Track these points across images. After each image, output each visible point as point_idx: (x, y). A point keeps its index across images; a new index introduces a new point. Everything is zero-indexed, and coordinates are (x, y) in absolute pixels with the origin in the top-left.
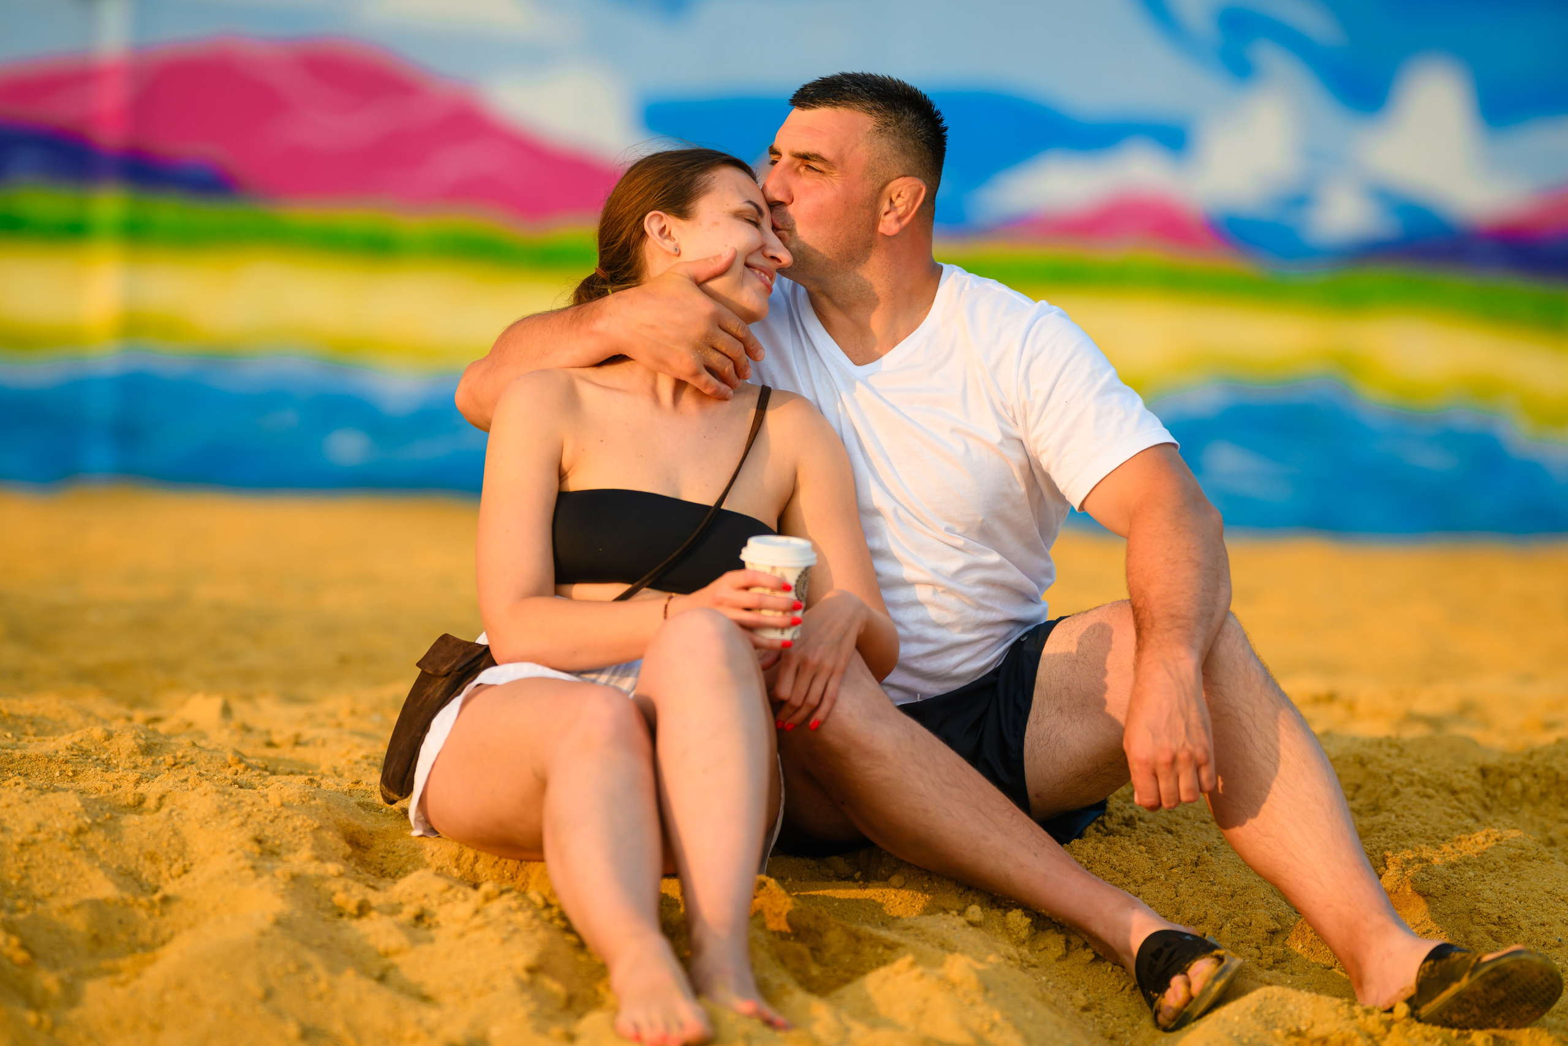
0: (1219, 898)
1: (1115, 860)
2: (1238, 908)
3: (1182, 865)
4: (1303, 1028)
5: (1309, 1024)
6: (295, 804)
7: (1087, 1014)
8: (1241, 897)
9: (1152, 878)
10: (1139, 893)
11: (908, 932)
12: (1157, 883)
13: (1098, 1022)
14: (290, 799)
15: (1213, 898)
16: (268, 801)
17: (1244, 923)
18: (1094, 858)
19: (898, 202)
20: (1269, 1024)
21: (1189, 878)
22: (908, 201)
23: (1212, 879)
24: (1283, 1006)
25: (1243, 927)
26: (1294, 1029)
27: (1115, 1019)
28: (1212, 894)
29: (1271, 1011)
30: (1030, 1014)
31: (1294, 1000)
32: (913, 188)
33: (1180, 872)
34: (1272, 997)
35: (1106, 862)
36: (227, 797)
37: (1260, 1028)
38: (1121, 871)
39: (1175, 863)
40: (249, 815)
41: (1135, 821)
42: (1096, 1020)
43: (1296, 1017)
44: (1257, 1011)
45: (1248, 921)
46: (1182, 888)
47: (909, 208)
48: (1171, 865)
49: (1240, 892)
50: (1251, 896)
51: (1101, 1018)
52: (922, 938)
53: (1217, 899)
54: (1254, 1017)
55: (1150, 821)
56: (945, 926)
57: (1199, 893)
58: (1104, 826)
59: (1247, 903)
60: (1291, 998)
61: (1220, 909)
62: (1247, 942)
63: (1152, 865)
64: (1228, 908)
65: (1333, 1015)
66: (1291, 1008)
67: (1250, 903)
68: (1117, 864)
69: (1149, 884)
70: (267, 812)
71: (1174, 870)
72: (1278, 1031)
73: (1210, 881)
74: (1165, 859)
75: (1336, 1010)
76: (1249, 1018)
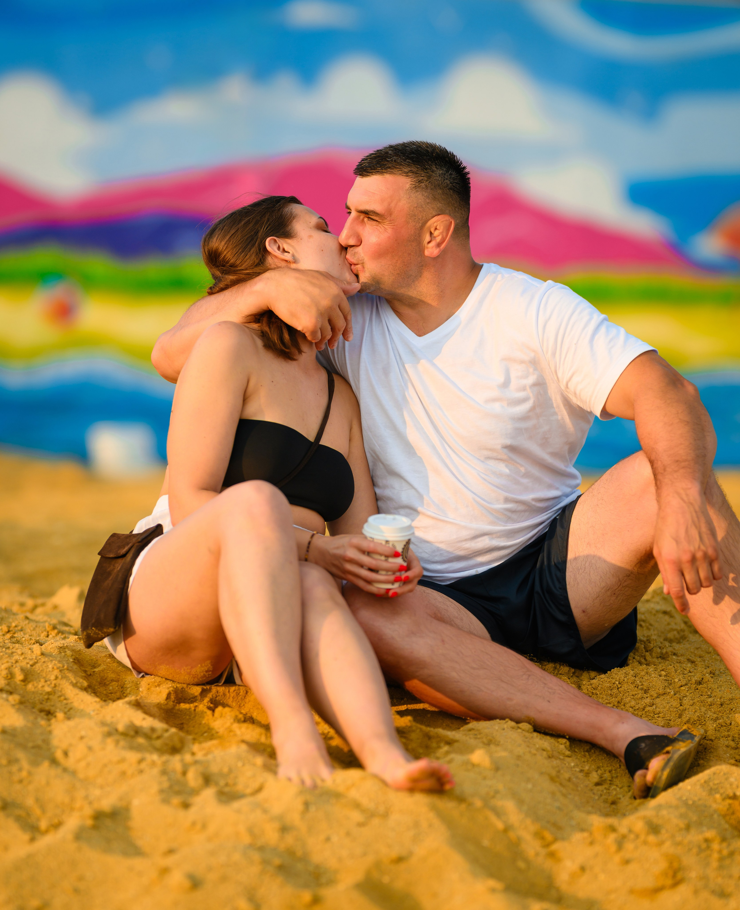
0: (712, 707)
1: (638, 682)
2: (725, 713)
3: (689, 685)
4: (738, 794)
6: (54, 654)
7: (600, 788)
8: (728, 706)
9: (664, 694)
10: (653, 704)
11: (470, 733)
12: (668, 697)
14: (52, 650)
15: (708, 707)
16: (33, 652)
17: (726, 723)
18: (624, 680)
19: (436, 233)
20: (712, 791)
21: (692, 693)
22: (443, 232)
23: (709, 693)
24: (727, 779)
25: (725, 726)
26: (731, 794)
27: (618, 789)
28: (707, 704)
29: (716, 782)
30: (530, 786)
31: (736, 774)
32: (444, 222)
33: (687, 689)
34: (719, 773)
35: (632, 683)
36: (4, 649)
37: (704, 794)
38: (642, 689)
39: (683, 683)
40: (17, 662)
41: (669, 656)
42: (605, 791)
43: (734, 786)
44: (705, 782)
45: (729, 722)
46: (686, 701)
47: (444, 236)
48: (680, 684)
49: (728, 702)
50: (736, 705)
51: (609, 789)
52: (479, 736)
53: (711, 707)
54: (702, 786)
55: (682, 655)
56: (497, 728)
57: (698, 703)
58: (645, 659)
59: (732, 710)
60: (734, 773)
61: (711, 714)
62: (725, 736)
63: (666, 684)
64: (718, 713)
66: (732, 780)
67: (734, 709)
68: (640, 684)
69: (662, 698)
70: (30, 659)
71: (682, 688)
72: (718, 796)
73: (708, 695)
74: (676, 680)
76: (698, 787)
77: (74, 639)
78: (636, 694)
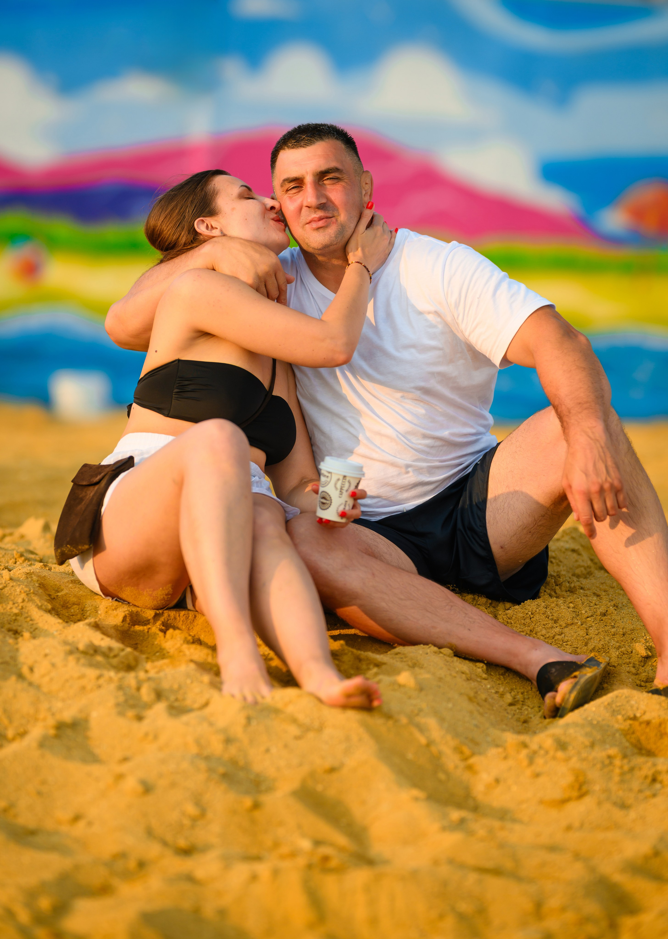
0: (615, 636)
1: (549, 613)
2: (626, 642)
3: (595, 616)
4: (638, 715)
5: (643, 712)
6: (21, 579)
7: (513, 707)
8: (630, 635)
9: (572, 624)
10: (562, 633)
11: (397, 656)
12: (575, 627)
13: (519, 712)
14: (19, 576)
15: (612, 636)
16: (2, 577)
17: (627, 652)
18: (536, 611)
20: (614, 713)
21: (597, 624)
23: (613, 624)
24: (628, 702)
25: (627, 654)
26: (632, 716)
27: (529, 709)
28: (610, 634)
29: (618, 704)
30: (450, 705)
31: (636, 698)
33: (593, 620)
34: (621, 696)
35: (543, 614)
37: (607, 715)
38: (552, 619)
39: (590, 615)
41: (576, 589)
42: (518, 711)
43: (635, 708)
44: (608, 704)
45: (630, 650)
46: (592, 631)
48: (587, 615)
49: (630, 632)
50: (636, 635)
51: (521, 709)
52: (405, 660)
53: (614, 637)
54: (606, 708)
55: (588, 589)
56: (421, 652)
57: (602, 633)
58: (555, 592)
59: (633, 639)
60: (634, 696)
61: (614, 643)
62: (627, 663)
63: (574, 615)
64: (620, 642)
65: (658, 707)
66: (633, 702)
67: (635, 639)
69: (570, 627)
71: (589, 619)
72: (620, 717)
73: (612, 626)
74: (583, 612)
75: (660, 704)
76: (602, 709)
77: (39, 566)
78: (547, 624)
